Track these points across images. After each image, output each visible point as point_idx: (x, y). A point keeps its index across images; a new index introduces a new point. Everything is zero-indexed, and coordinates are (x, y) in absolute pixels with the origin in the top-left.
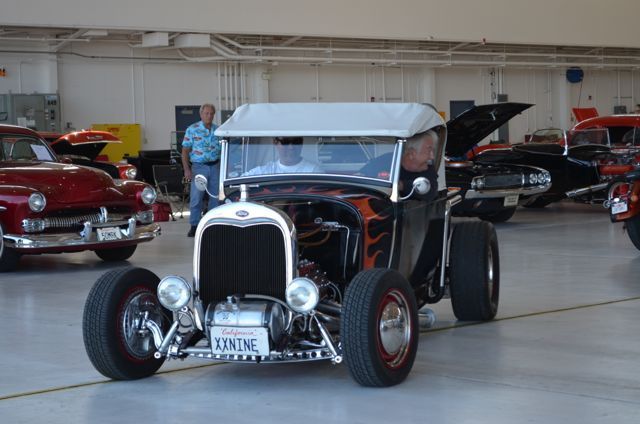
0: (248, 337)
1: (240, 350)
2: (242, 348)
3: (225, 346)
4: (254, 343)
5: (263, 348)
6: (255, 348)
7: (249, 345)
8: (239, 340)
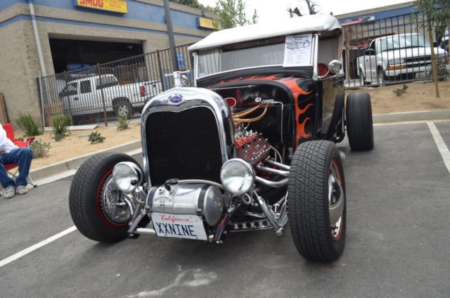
0: (184, 224)
1: (180, 234)
2: (182, 233)
3: (167, 230)
4: (191, 229)
5: (200, 233)
6: (193, 233)
7: (187, 230)
8: (178, 225)
